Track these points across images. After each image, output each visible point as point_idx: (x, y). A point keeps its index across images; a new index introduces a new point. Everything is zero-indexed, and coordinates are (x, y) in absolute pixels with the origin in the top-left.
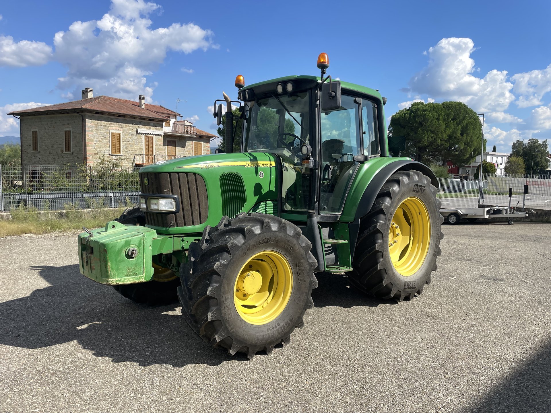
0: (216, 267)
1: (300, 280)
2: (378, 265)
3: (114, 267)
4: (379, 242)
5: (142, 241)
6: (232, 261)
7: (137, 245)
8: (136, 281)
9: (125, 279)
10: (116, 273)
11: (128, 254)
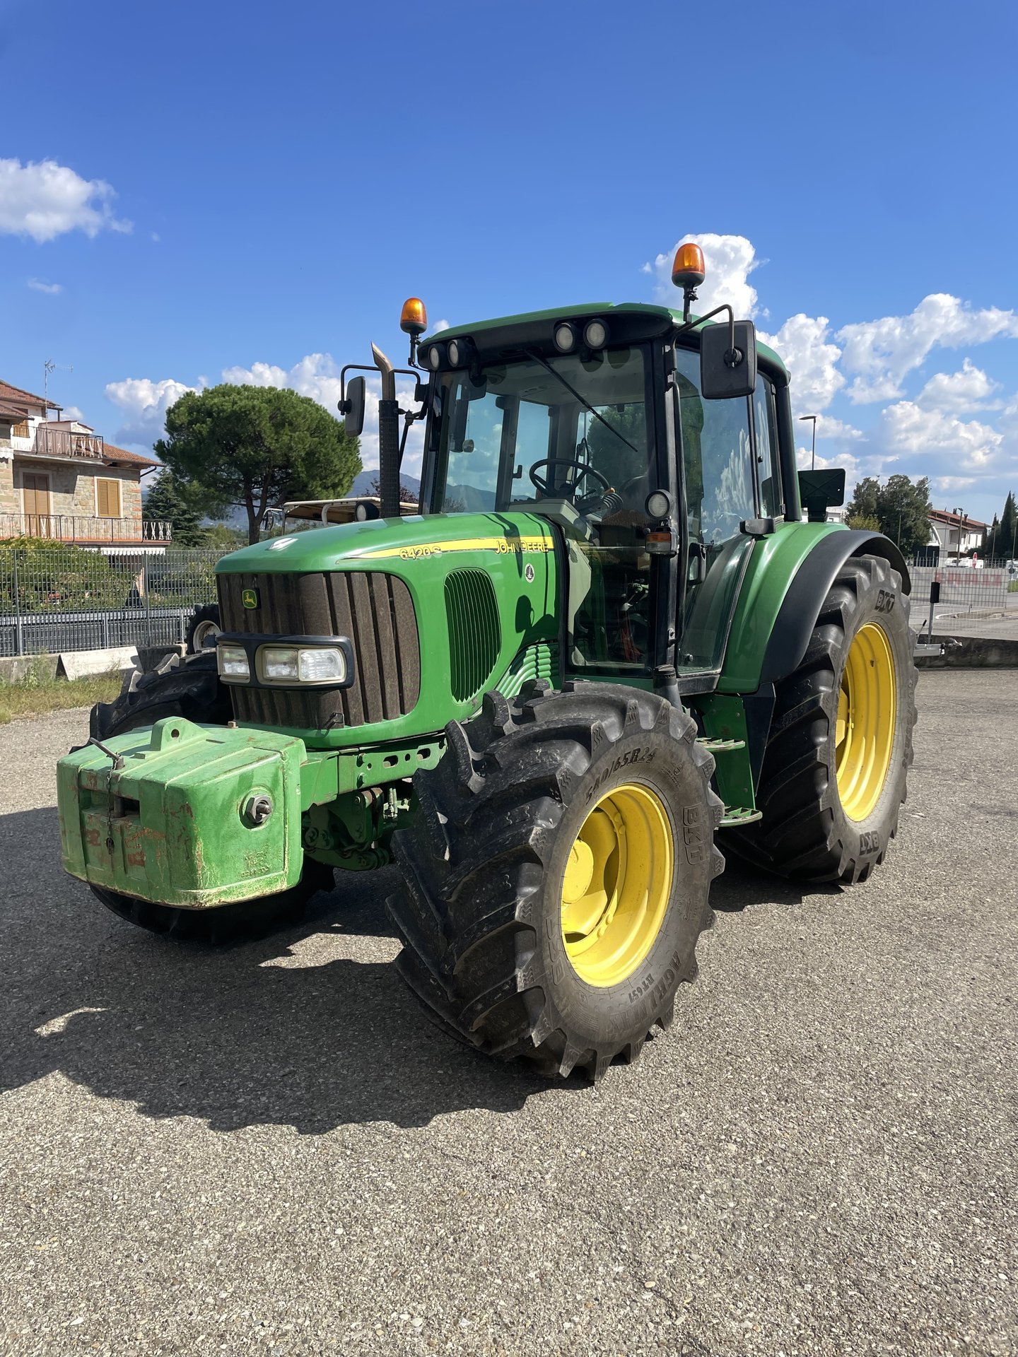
0: (533, 840)
1: (689, 856)
2: (821, 800)
3: (213, 854)
4: (821, 743)
5: (280, 773)
6: (565, 820)
7: (269, 785)
8: (267, 889)
9: (241, 887)
10: (217, 871)
11: (248, 814)
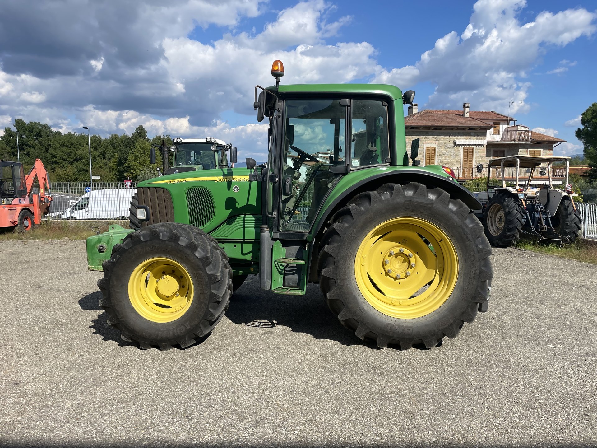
1: (199, 290)
3: (90, 257)
5: (110, 240)
6: (119, 261)
7: (106, 242)
9: (98, 267)
10: (92, 261)
11: (98, 248)
